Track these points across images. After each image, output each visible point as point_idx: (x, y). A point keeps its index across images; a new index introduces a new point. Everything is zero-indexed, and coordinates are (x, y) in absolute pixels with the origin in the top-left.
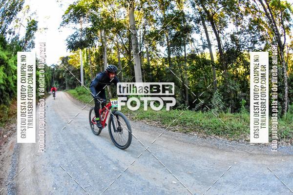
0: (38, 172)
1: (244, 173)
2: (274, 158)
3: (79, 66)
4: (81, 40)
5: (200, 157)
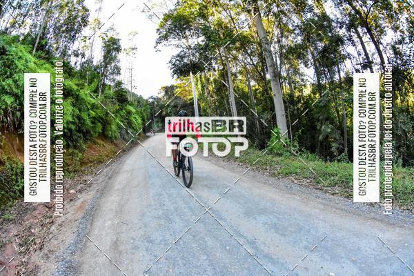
3: (192, 99)
4: (192, 61)
5: (367, 235)
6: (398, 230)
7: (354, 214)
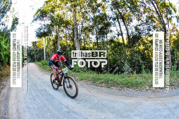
0: (20, 111)
1: (146, 109)
2: (164, 99)
3: (43, 48)
4: (44, 31)
5: (118, 102)
6: (134, 98)
7: (111, 94)
